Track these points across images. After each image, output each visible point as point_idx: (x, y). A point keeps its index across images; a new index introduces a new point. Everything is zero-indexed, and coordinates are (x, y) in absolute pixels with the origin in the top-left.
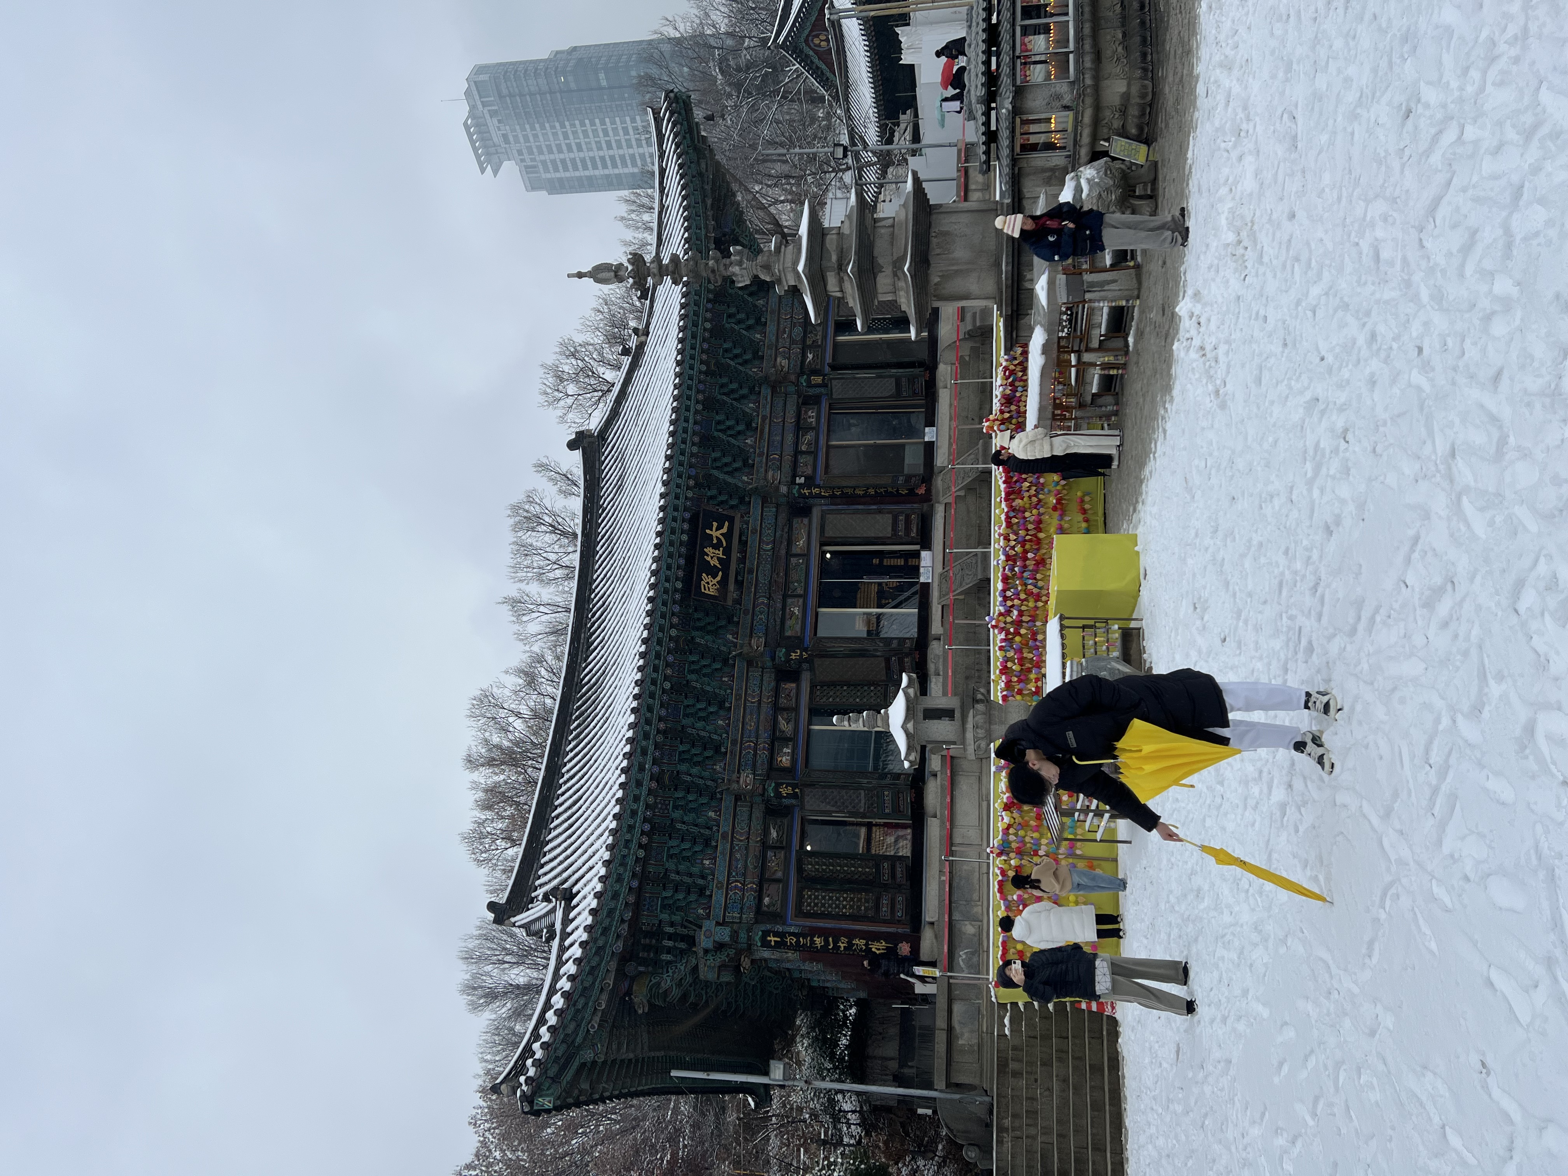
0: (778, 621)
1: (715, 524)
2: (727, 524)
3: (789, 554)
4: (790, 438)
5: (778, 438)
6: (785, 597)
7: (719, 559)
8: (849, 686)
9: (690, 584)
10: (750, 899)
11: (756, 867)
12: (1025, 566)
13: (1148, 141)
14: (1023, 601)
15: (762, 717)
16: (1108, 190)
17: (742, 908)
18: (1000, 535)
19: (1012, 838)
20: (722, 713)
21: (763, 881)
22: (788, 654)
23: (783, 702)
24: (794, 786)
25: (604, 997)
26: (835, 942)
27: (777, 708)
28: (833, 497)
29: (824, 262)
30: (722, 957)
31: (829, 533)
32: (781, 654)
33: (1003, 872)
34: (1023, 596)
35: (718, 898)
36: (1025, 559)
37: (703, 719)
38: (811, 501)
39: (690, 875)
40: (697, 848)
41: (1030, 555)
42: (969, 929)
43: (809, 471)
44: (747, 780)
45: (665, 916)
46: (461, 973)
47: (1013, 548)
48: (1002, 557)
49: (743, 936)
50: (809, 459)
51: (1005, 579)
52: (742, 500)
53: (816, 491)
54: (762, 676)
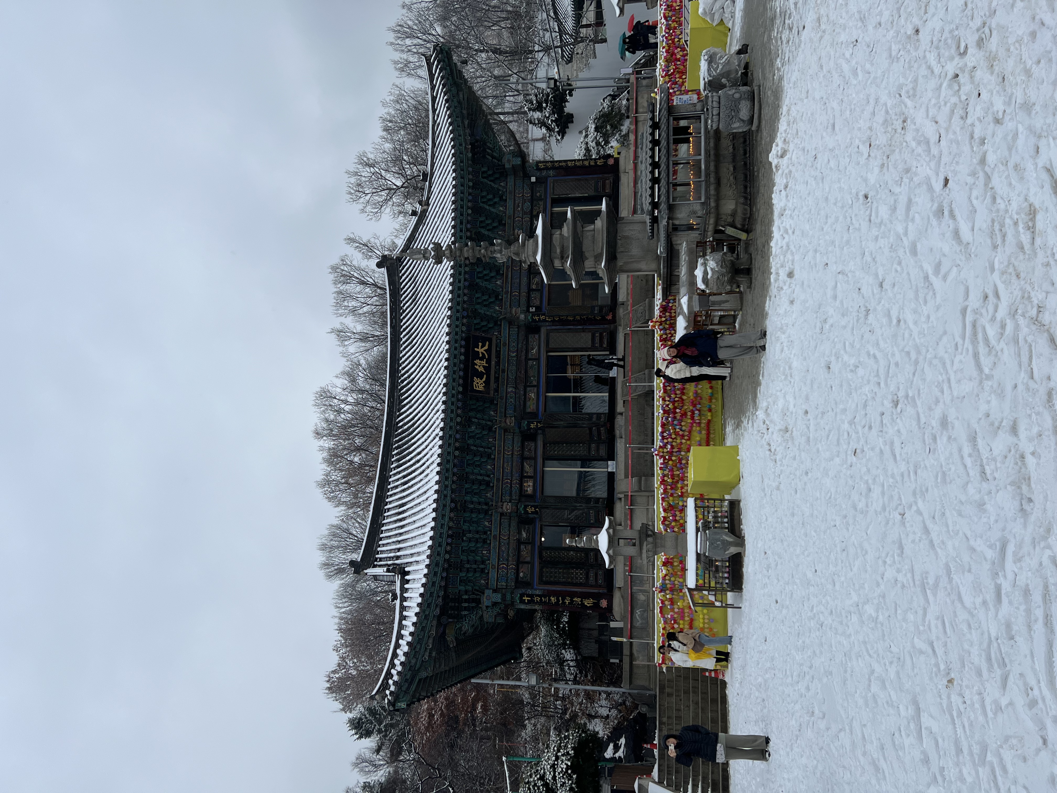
0: (522, 402)
1: (480, 344)
2: (487, 343)
3: (527, 359)
4: (525, 280)
5: (518, 281)
6: (525, 387)
7: (484, 367)
8: (566, 444)
9: (467, 385)
10: (512, 575)
11: (514, 555)
12: (675, 418)
13: (748, 231)
14: (673, 439)
15: (514, 464)
16: (723, 275)
17: (507, 580)
18: (660, 397)
19: (667, 582)
20: (489, 461)
21: (519, 562)
22: (528, 425)
23: (526, 453)
24: (536, 507)
25: (431, 641)
26: (563, 600)
27: (523, 458)
28: (553, 321)
29: (552, 254)
30: (497, 610)
31: (552, 345)
32: (525, 425)
33: (663, 602)
34: (673, 436)
35: (493, 575)
36: (675, 413)
37: (479, 466)
38: (540, 324)
39: (476, 562)
40: (479, 545)
41: (678, 410)
42: (642, 597)
43: (537, 303)
44: (507, 507)
45: (462, 588)
46: (320, 557)
47: (667, 406)
48: (661, 411)
49: (508, 597)
50: (538, 294)
51: (663, 425)
52: (496, 324)
53: (542, 317)
54: (513, 438)
